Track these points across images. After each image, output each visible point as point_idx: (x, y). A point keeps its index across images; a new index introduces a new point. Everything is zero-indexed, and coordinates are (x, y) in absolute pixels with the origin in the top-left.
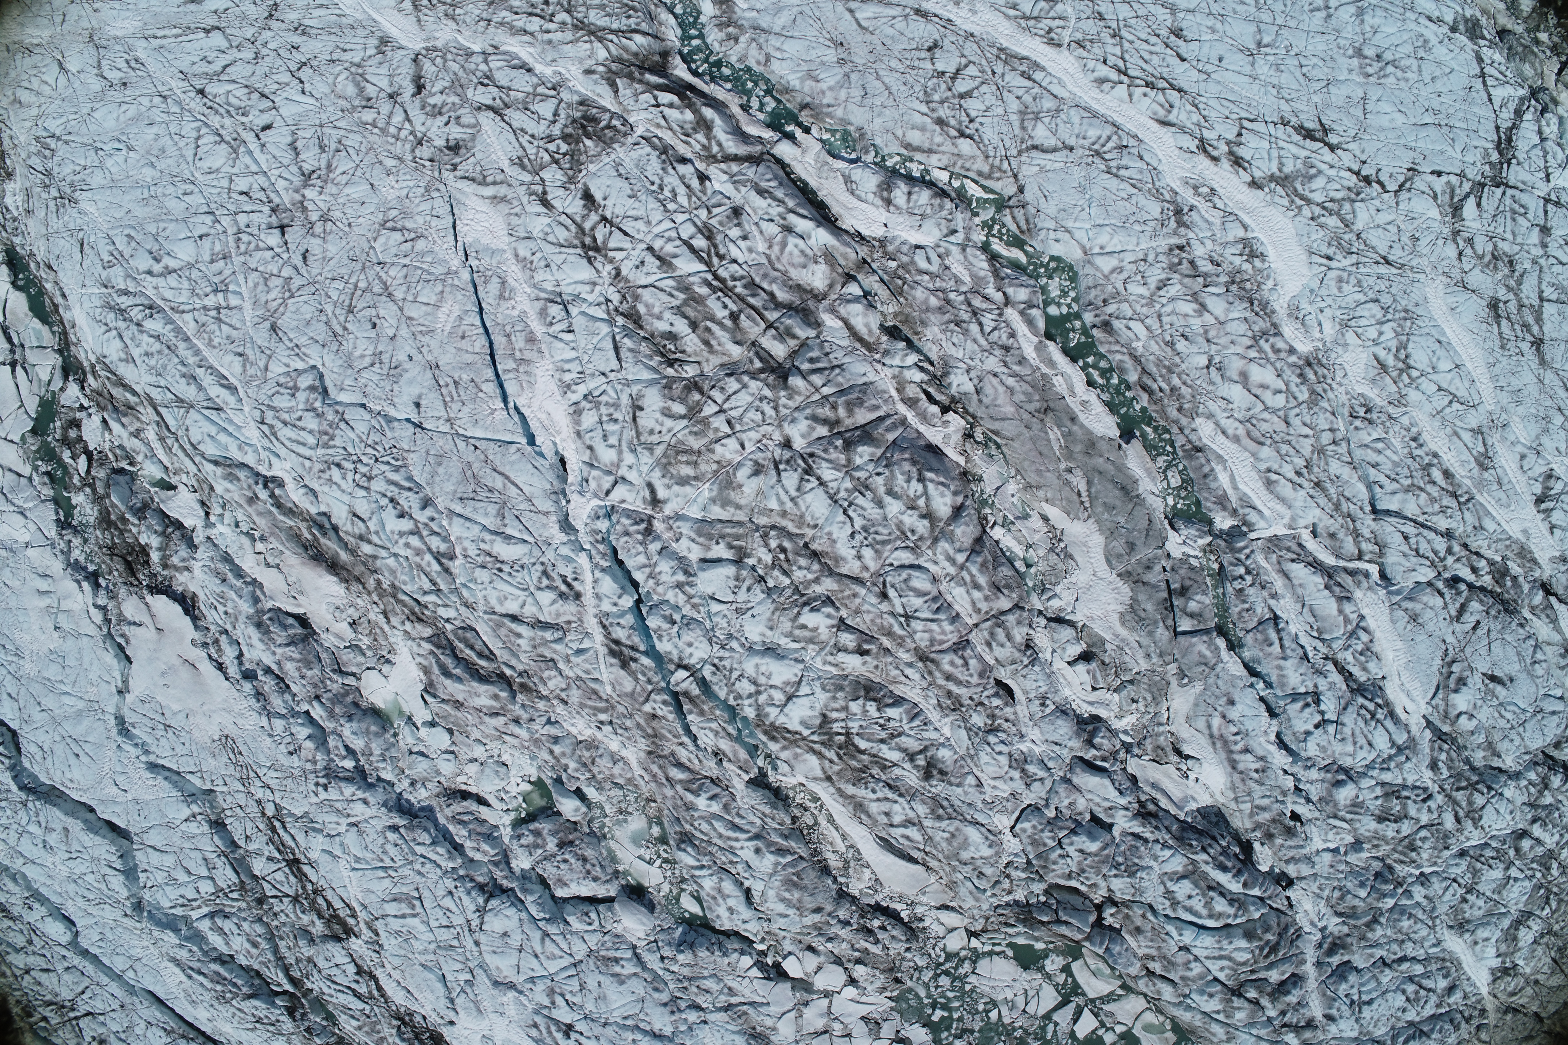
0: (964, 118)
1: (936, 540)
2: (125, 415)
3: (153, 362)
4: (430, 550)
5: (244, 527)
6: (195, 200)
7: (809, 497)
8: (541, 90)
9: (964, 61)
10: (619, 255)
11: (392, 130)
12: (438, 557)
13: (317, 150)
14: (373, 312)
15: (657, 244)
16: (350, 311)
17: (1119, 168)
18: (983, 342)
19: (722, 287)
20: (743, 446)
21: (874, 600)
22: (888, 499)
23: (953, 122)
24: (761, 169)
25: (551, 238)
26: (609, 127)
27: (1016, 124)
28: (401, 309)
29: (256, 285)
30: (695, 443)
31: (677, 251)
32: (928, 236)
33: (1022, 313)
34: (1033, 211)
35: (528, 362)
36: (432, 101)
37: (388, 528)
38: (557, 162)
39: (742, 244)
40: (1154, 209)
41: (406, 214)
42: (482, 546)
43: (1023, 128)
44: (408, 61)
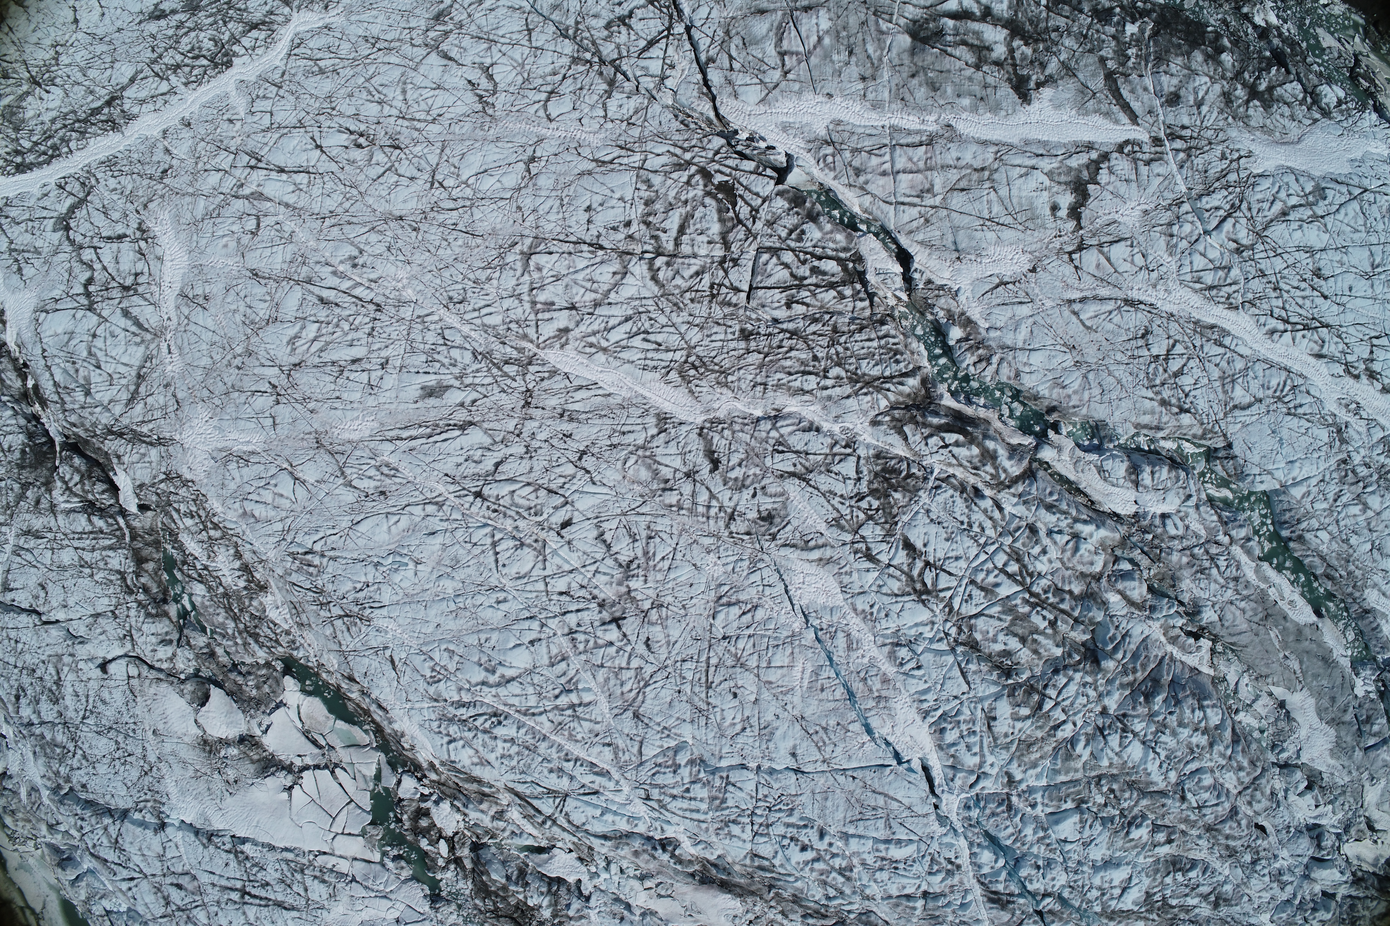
0: (1182, 395)
1: (1211, 745)
2: (481, 802)
3: (514, 763)
4: (833, 868)
5: (631, 872)
6: (512, 607)
7: (1129, 749)
8: (837, 449)
9: (1171, 341)
10: (948, 594)
11: (701, 509)
12: (841, 872)
13: (628, 540)
14: (732, 684)
15: (980, 577)
16: (709, 687)
17: (1295, 407)
18: (1222, 581)
19: (1038, 603)
20: (1075, 724)
21: (1178, 804)
22: (1181, 730)
23: (1174, 401)
24: (1041, 484)
25: (884, 590)
26: (909, 476)
27: (1220, 389)
28: (758, 676)
29: (607, 680)
30: (1039, 734)
31: (998, 580)
32: (1170, 505)
33: (1242, 547)
34: (1242, 462)
35: (887, 699)
36: (732, 475)
37: (793, 862)
38: (870, 518)
39: (1044, 559)
40: (1323, 435)
41: (736, 589)
42: (877, 854)
43: (1226, 392)
44: (694, 436)
